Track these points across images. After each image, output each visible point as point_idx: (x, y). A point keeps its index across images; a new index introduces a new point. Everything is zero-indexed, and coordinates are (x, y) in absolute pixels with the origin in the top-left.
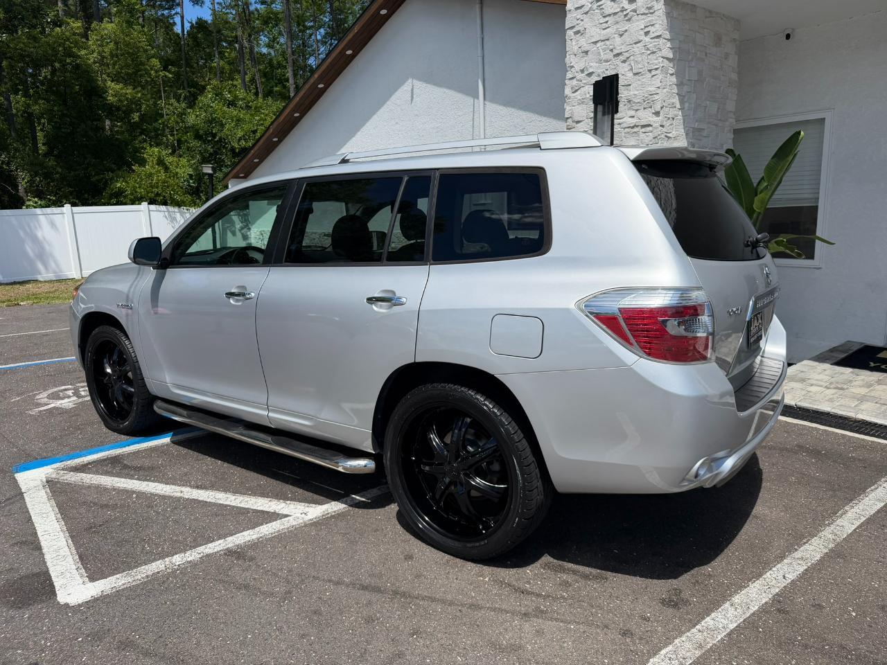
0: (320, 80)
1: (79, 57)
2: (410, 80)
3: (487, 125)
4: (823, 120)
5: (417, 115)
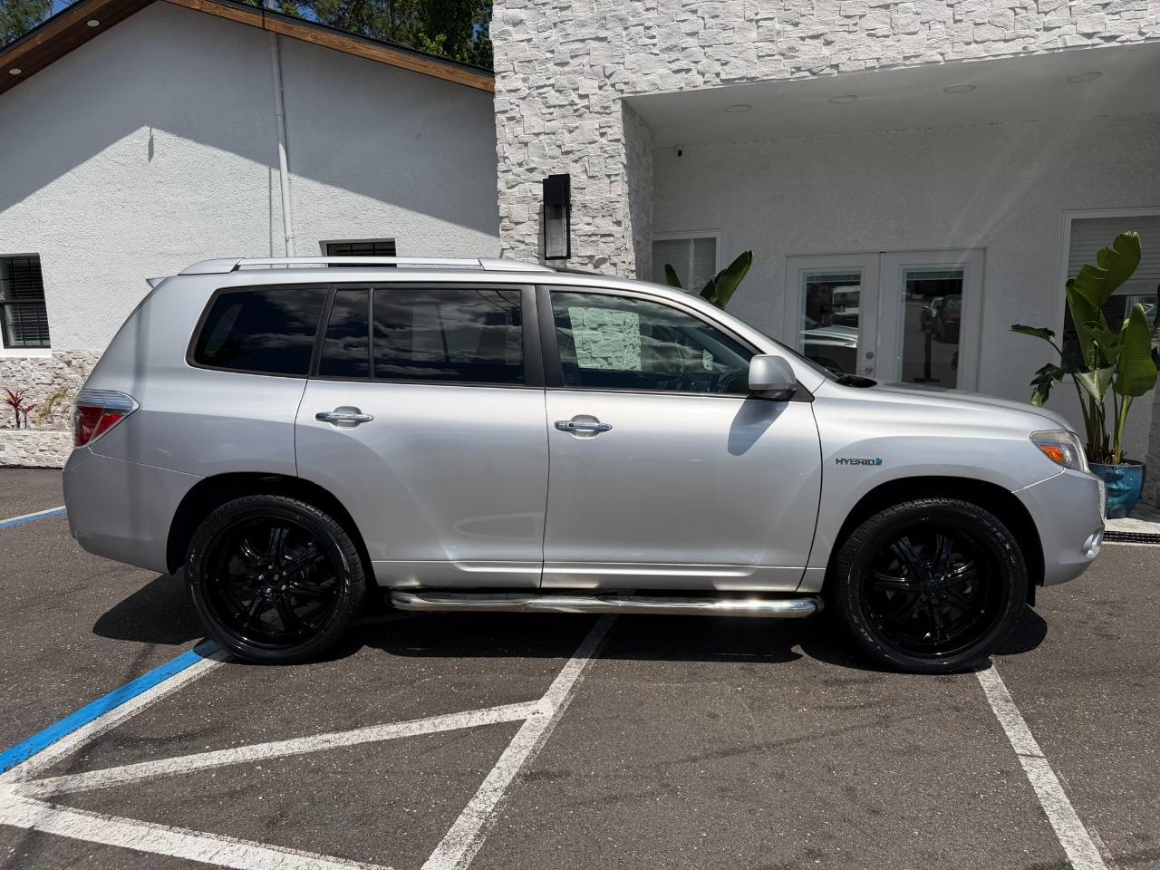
4: (714, 240)
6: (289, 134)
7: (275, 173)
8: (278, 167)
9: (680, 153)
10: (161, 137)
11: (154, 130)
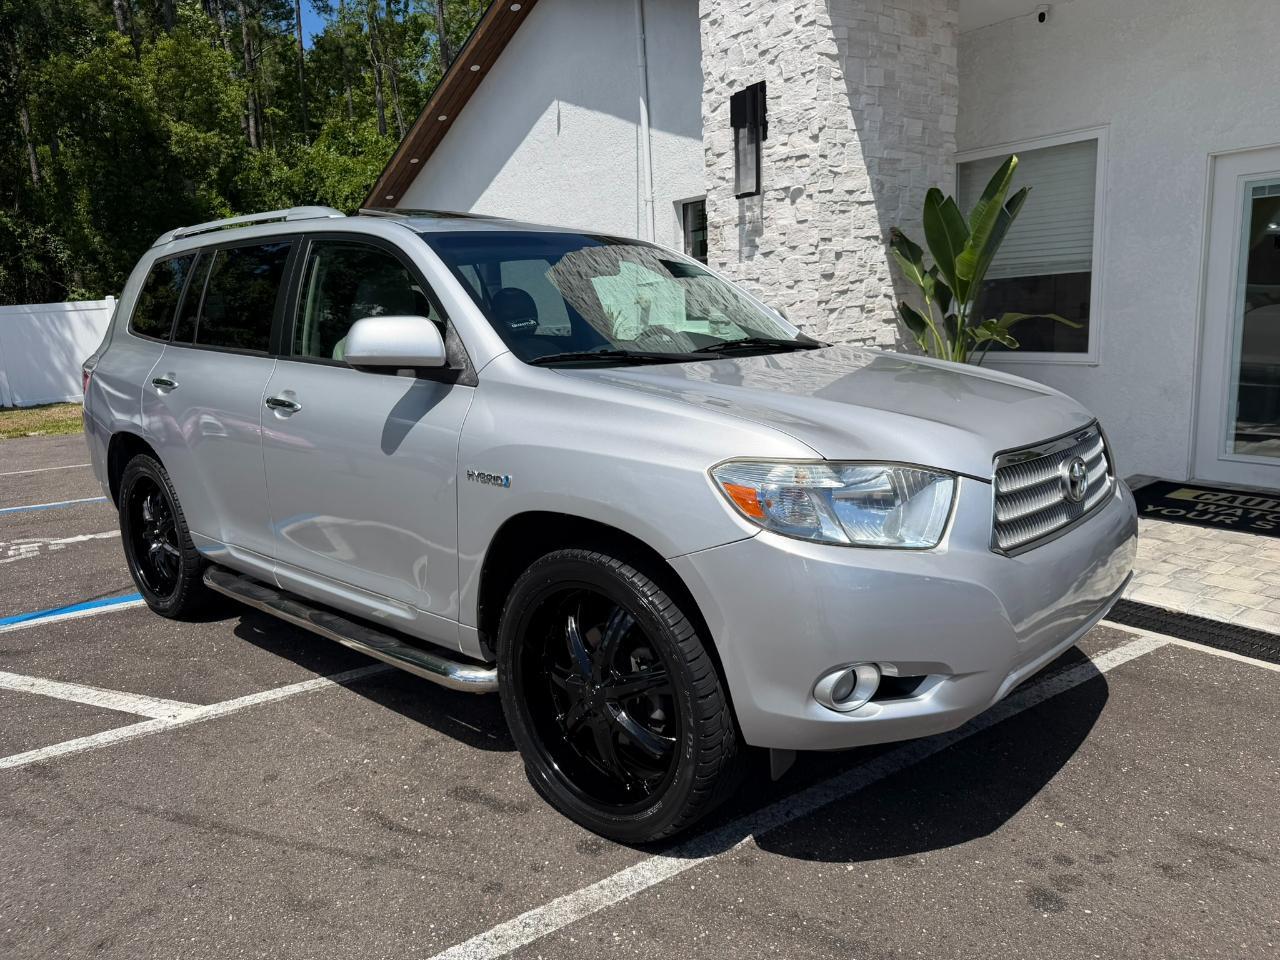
0: (438, 110)
1: (129, 88)
2: (555, 103)
3: (654, 166)
4: (1096, 140)
5: (565, 155)
9: (1042, 17)
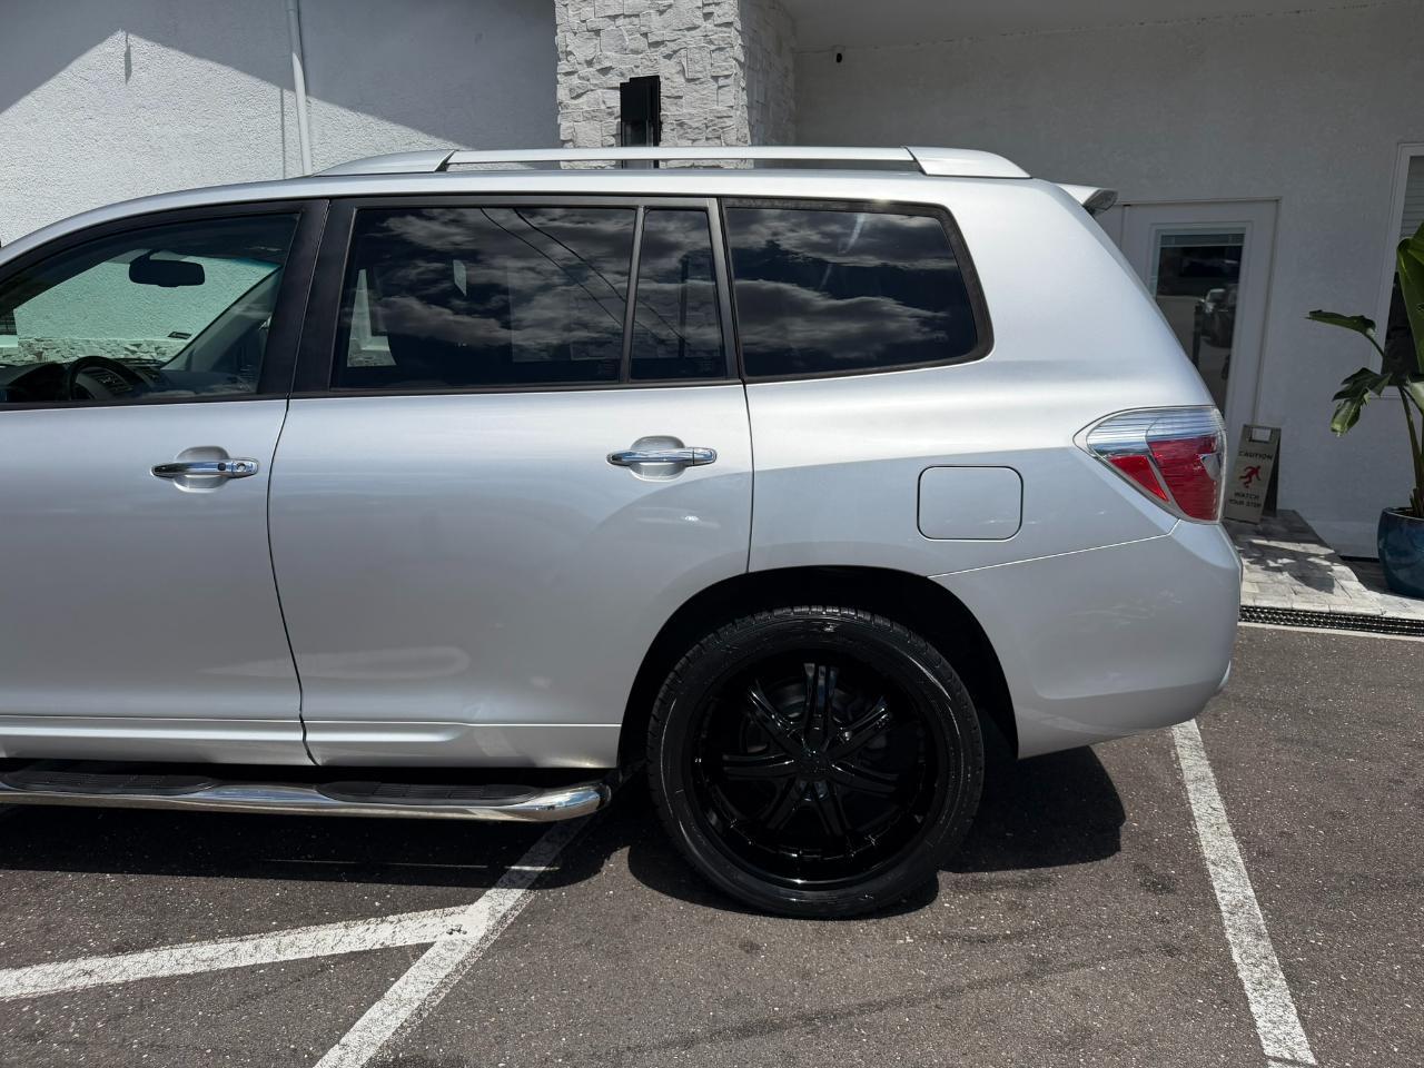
6: (306, 37)
7: (287, 93)
8: (293, 88)
9: (839, 58)
10: (141, 46)
11: (130, 36)
